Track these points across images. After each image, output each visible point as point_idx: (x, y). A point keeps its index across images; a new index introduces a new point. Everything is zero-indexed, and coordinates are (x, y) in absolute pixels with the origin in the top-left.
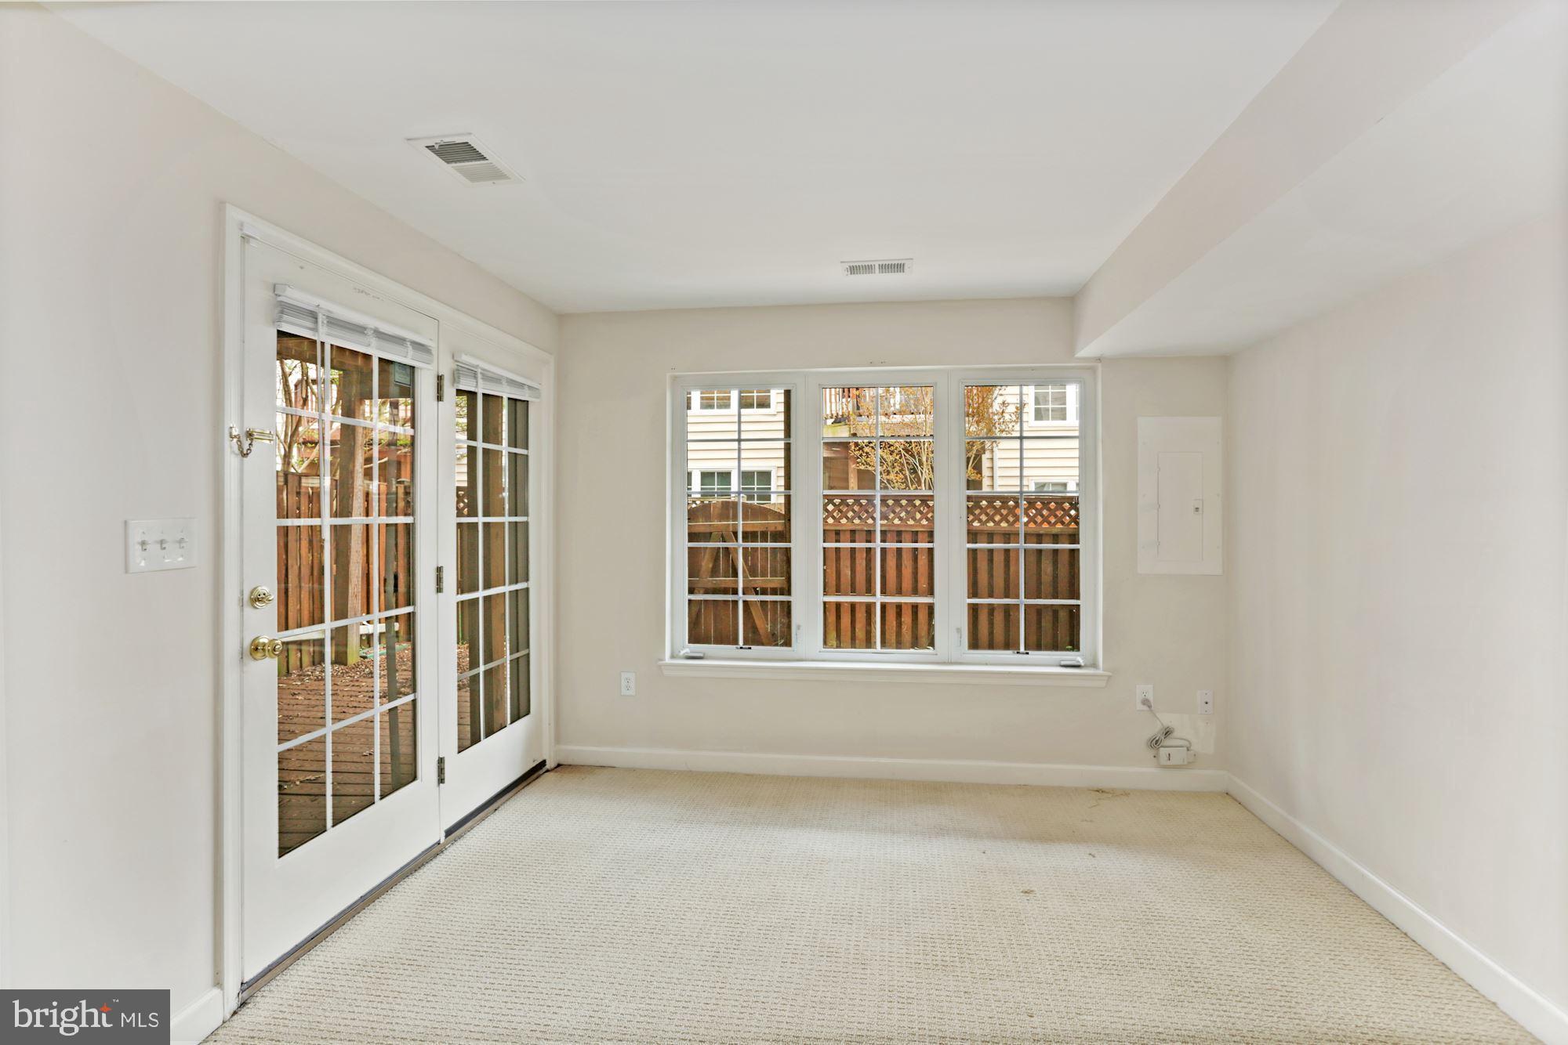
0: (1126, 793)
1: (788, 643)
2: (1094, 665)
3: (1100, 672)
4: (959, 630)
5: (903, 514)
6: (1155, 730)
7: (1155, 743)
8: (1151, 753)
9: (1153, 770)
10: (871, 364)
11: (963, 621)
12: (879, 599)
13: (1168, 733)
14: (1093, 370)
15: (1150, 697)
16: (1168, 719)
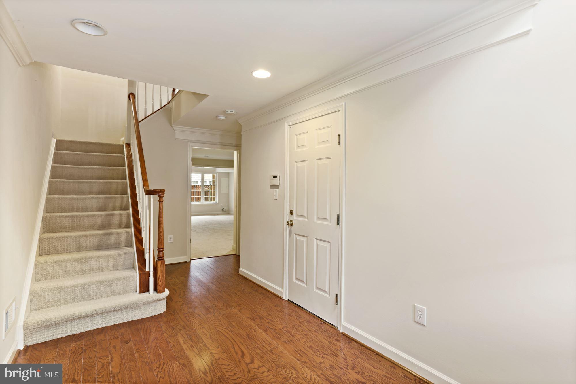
2: (217, 203)
6: (222, 208)
7: (222, 210)
9: (222, 212)
11: (204, 199)
13: (224, 208)
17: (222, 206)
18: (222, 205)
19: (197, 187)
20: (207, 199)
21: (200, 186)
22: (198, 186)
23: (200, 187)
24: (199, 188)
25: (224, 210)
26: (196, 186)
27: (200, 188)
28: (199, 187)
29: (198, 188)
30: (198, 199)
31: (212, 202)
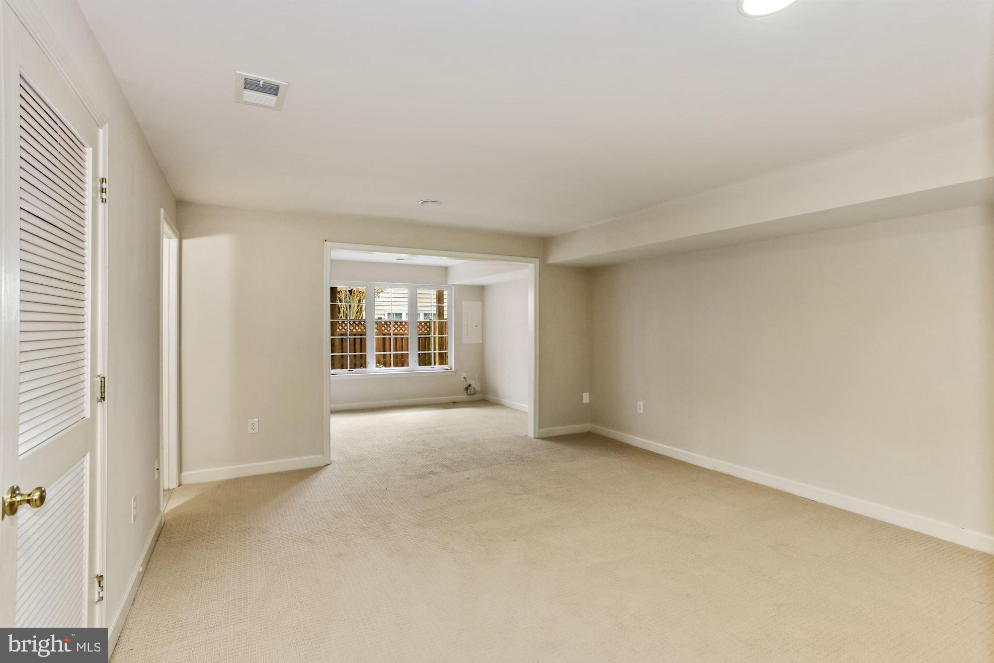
0: (460, 402)
1: (365, 367)
2: (451, 369)
3: (453, 370)
4: (415, 361)
5: (362, 328)
6: (466, 385)
7: (467, 389)
8: (465, 392)
9: (465, 396)
10: (393, 282)
11: (416, 358)
12: (392, 353)
13: (470, 385)
14: (451, 287)
15: (465, 376)
16: (470, 382)
17: (464, 378)
18: (464, 375)
19: (398, 326)
20: (424, 360)
21: (406, 323)
22: (401, 323)
23: (406, 327)
24: (403, 329)
25: (471, 390)
26: (396, 323)
27: (406, 329)
28: (404, 326)
29: (401, 329)
30: (401, 361)
31: (437, 368)
